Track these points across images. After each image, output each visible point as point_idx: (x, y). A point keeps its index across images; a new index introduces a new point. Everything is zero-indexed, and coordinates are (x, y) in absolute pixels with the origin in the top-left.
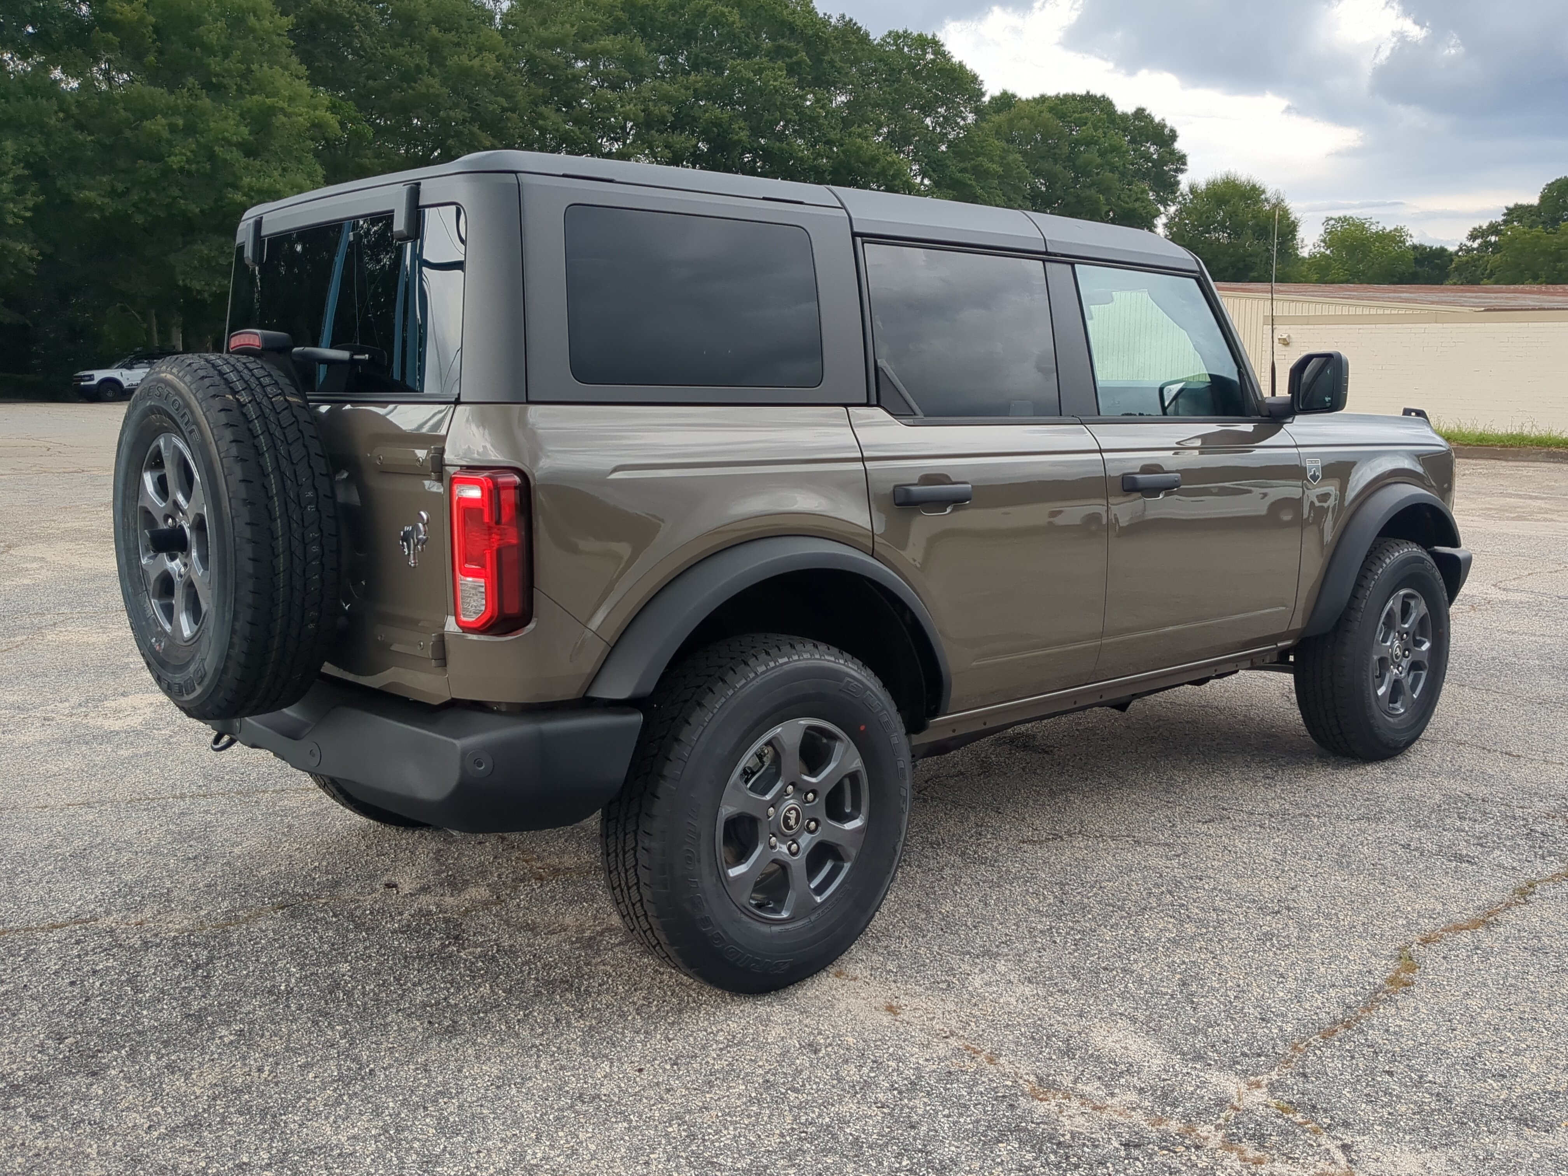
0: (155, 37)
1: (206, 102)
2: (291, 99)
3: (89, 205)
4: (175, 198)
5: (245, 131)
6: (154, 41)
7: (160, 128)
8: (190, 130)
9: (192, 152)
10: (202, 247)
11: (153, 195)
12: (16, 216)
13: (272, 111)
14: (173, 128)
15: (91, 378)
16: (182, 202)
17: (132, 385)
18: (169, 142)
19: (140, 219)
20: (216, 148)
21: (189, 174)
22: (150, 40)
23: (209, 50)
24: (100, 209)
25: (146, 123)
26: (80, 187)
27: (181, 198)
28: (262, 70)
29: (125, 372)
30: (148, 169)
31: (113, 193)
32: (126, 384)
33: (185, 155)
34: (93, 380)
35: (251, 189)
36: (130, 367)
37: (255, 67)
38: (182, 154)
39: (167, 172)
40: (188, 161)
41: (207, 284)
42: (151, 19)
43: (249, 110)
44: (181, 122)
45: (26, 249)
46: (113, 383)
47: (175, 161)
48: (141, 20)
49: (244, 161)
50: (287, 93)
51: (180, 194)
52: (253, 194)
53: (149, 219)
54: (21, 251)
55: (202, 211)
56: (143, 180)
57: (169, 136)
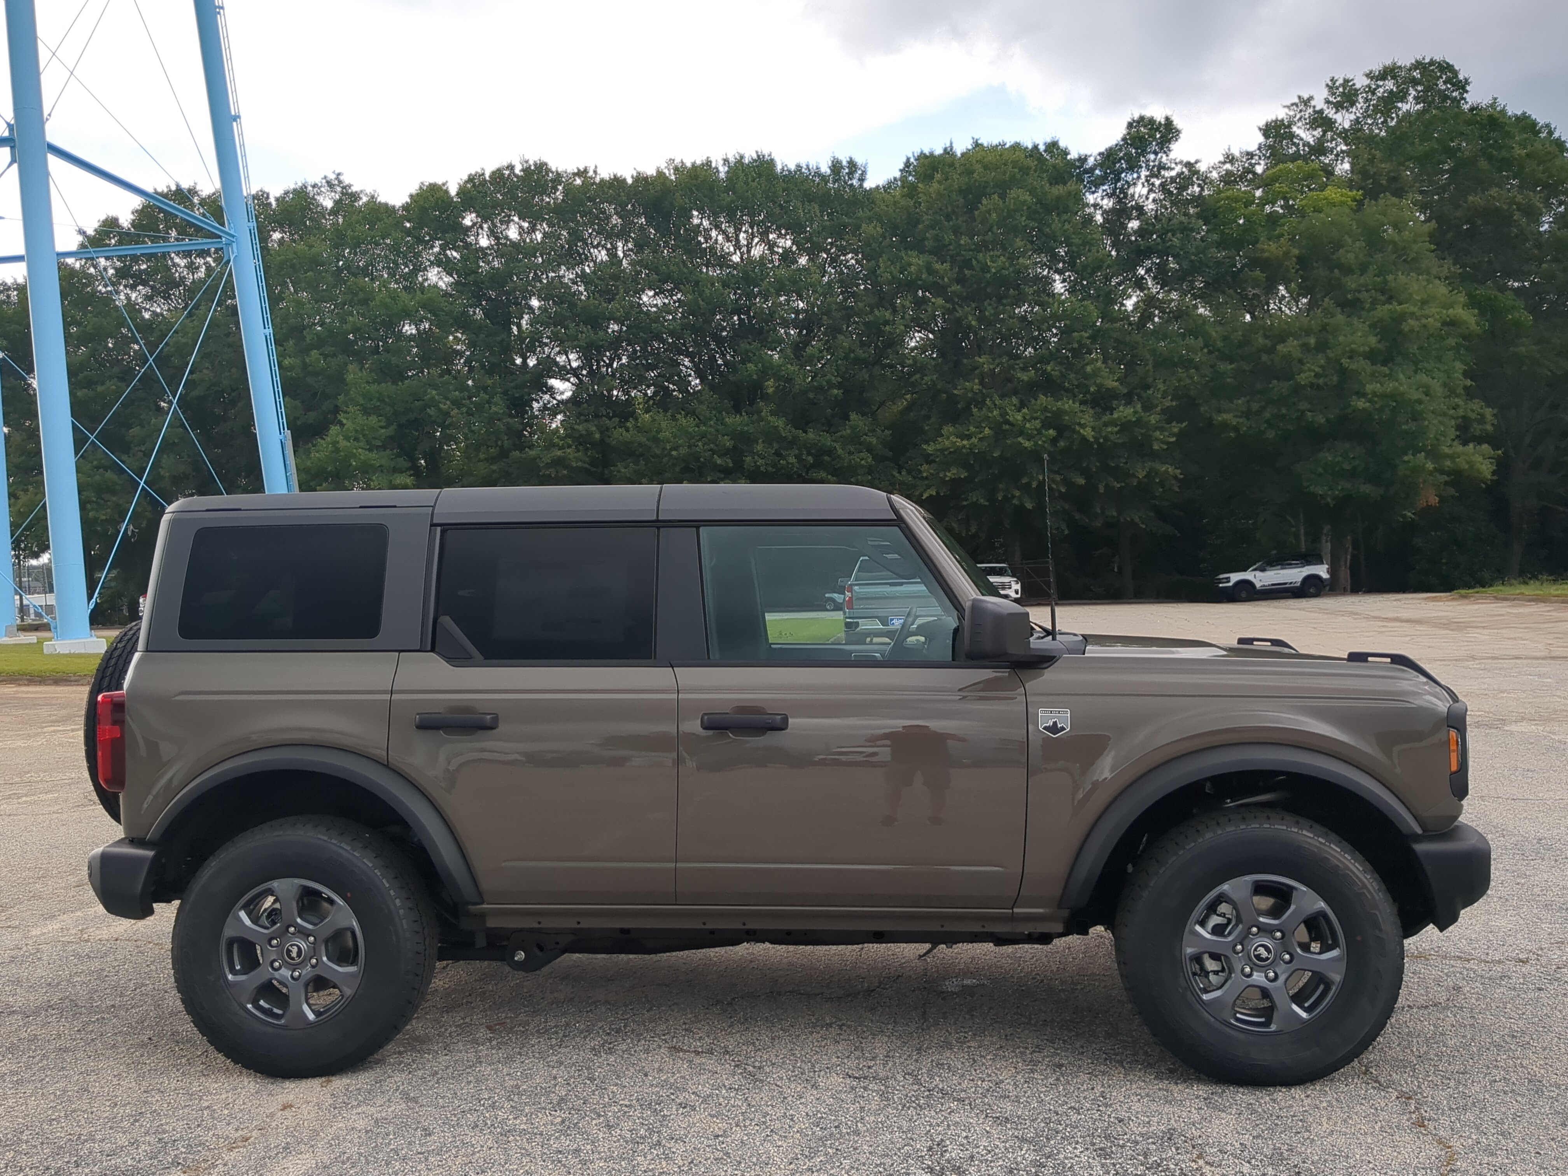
0: (1298, 267)
1: (1340, 318)
2: (1424, 303)
3: (1225, 426)
4: (1303, 412)
5: (1373, 340)
6: (1297, 271)
7: (1291, 349)
8: (1322, 346)
9: (1321, 367)
10: (1327, 454)
11: (1284, 411)
12: (1163, 442)
13: (1400, 318)
14: (1305, 347)
15: (1228, 580)
16: (1309, 414)
17: (1264, 586)
18: (1301, 362)
19: (1271, 434)
20: (1343, 361)
21: (1319, 387)
22: (1293, 271)
23: (1348, 270)
24: (1236, 429)
25: (1280, 347)
26: (1219, 411)
27: (1309, 411)
28: (1400, 279)
29: (1258, 574)
30: (1280, 387)
31: (1247, 414)
32: (1258, 585)
33: (1314, 371)
34: (1229, 582)
35: (1374, 394)
36: (1263, 570)
37: (1390, 277)
38: (1310, 370)
39: (1297, 390)
40: (1317, 376)
41: (1331, 489)
42: (1296, 251)
43: (1381, 320)
44: (1312, 341)
45: (1170, 470)
46: (1247, 584)
47: (1304, 378)
48: (1286, 254)
49: (1369, 368)
50: (1419, 298)
51: (1309, 406)
52: (1376, 399)
53: (1280, 433)
54: (1166, 471)
55: (1327, 420)
56: (1275, 398)
57: (1300, 355)
